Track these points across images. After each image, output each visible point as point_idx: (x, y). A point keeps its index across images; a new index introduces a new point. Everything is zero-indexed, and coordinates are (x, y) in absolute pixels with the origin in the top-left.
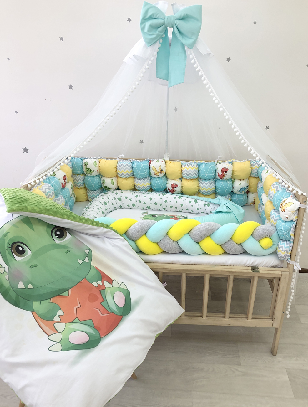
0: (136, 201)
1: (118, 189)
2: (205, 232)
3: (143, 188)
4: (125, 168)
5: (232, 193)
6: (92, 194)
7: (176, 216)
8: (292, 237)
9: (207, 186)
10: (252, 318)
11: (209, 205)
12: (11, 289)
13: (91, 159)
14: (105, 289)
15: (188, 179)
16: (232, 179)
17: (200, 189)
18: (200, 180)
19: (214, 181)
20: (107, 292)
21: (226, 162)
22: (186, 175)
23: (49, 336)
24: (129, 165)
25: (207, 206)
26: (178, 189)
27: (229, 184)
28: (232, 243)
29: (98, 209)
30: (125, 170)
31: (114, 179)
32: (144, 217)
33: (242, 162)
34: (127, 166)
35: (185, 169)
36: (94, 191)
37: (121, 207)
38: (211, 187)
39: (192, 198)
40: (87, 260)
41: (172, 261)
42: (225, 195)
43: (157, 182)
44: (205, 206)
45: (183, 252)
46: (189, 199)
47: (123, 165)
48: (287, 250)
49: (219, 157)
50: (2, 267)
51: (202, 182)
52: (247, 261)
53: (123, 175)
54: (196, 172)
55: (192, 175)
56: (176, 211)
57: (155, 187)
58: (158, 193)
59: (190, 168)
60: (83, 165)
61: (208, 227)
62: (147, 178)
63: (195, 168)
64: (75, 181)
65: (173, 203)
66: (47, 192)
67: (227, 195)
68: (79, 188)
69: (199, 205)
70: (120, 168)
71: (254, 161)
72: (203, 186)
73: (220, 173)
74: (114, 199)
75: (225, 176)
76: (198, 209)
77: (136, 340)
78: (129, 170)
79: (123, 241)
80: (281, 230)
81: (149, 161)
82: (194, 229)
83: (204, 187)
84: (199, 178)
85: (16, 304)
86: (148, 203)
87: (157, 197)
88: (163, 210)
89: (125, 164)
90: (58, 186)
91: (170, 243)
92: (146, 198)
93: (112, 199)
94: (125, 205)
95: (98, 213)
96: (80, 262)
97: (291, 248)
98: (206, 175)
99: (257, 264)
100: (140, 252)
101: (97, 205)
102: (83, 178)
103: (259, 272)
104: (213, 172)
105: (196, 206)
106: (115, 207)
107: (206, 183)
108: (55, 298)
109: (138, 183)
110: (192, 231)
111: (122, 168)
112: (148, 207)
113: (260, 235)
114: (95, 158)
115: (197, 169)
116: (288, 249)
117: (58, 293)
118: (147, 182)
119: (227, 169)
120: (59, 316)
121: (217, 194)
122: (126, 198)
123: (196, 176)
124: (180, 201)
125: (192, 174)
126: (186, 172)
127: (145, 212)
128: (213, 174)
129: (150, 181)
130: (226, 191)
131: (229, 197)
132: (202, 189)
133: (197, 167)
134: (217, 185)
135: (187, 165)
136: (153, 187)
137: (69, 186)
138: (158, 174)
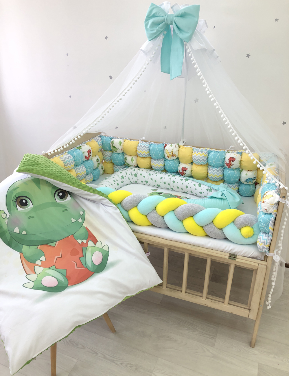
0: (149, 179)
1: (137, 167)
3: (157, 168)
4: (142, 149)
5: (240, 182)
6: (117, 169)
7: (180, 196)
8: (271, 230)
9: (214, 173)
11: (211, 190)
12: (8, 231)
13: (118, 139)
14: (87, 247)
15: (197, 164)
16: (240, 169)
17: (208, 174)
19: (222, 169)
20: (88, 250)
21: (235, 153)
22: (195, 160)
23: (27, 275)
24: (147, 147)
25: (209, 191)
26: (188, 172)
27: (236, 173)
29: (114, 181)
30: (142, 150)
31: (134, 158)
32: (151, 194)
34: (144, 147)
35: (195, 154)
36: (119, 166)
37: (136, 182)
38: (218, 174)
39: (197, 182)
40: (80, 220)
41: (157, 235)
42: (232, 184)
43: (170, 164)
44: (207, 191)
45: (168, 228)
46: (194, 183)
47: (142, 147)
48: (264, 242)
49: (231, 147)
50: (5, 213)
51: (210, 169)
52: (226, 247)
53: (141, 155)
54: (204, 159)
55: (201, 161)
56: (182, 192)
58: (169, 174)
59: (199, 154)
60: (111, 143)
62: (161, 160)
63: (204, 155)
64: (104, 156)
65: (180, 185)
66: (66, 160)
67: (234, 183)
68: (107, 162)
69: (202, 189)
70: (139, 148)
72: (211, 172)
73: (228, 162)
74: (131, 175)
75: (232, 165)
76: (201, 193)
77: (100, 295)
78: (146, 151)
79: (116, 209)
81: (165, 145)
82: (179, 208)
84: (208, 165)
85: (9, 244)
86: (159, 181)
87: (167, 177)
88: (171, 189)
89: (143, 145)
90: (80, 158)
91: (157, 217)
92: (157, 176)
93: (129, 175)
94: (139, 181)
95: (113, 184)
96: (73, 220)
97: (269, 241)
98: (214, 162)
99: (235, 252)
100: (130, 221)
101: (114, 178)
102: (110, 154)
104: (221, 160)
105: (199, 189)
106: (131, 182)
107: (214, 169)
108: (42, 246)
109: (153, 163)
110: (177, 209)
111: (141, 148)
112: (159, 186)
113: (241, 223)
114: (121, 138)
115: (206, 156)
117: (46, 243)
118: (161, 163)
119: (235, 159)
120: (41, 261)
121: (225, 181)
122: (141, 174)
123: (205, 162)
124: (186, 183)
125: (201, 160)
126: (195, 157)
127: (155, 189)
128: (221, 162)
129: (164, 163)
130: (232, 179)
131: (236, 185)
132: (210, 175)
133: (207, 153)
134: (224, 173)
135: (197, 151)
136: (166, 168)
137: (95, 159)
138: (170, 157)
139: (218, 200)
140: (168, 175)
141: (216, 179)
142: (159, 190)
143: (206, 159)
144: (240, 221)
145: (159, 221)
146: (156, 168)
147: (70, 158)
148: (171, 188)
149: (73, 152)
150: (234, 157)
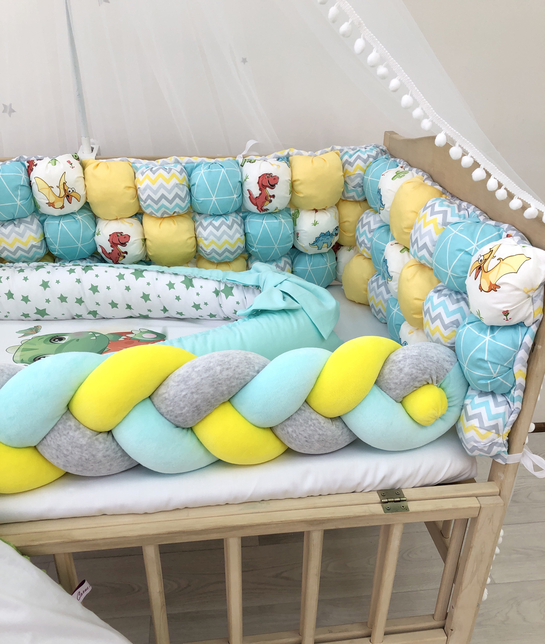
2: (208, 390)
3: (20, 253)
5: (295, 252)
7: (131, 333)
8: (520, 380)
9: (219, 234)
10: (386, 634)
11: (228, 291)
15: (159, 215)
16: (292, 210)
17: (201, 244)
18: (197, 217)
19: (239, 218)
21: (271, 159)
22: (149, 202)
25: (223, 295)
26: (133, 248)
27: (282, 224)
28: (312, 419)
32: (22, 347)
33: (316, 156)
35: (143, 181)
38: (231, 237)
39: (176, 274)
42: (274, 260)
43: (63, 231)
44: (217, 295)
45: (137, 469)
46: (166, 279)
49: (250, 143)
51: (205, 224)
52: (364, 474)
54: (180, 193)
55: (171, 202)
56: (131, 317)
57: (57, 247)
58: (69, 266)
59: (159, 180)
61: (219, 368)
62: (28, 219)
63: (177, 178)
65: (117, 293)
67: (280, 258)
69: (198, 294)
71: (352, 152)
72: (209, 235)
73: (256, 192)
75: (269, 199)
76: (197, 307)
80: (480, 363)
81: (27, 164)
82: (171, 382)
83: (212, 237)
84: (193, 212)
86: (39, 297)
87: (64, 278)
88: (91, 316)
91: (83, 441)
97: (513, 417)
98: (214, 199)
103: (407, 509)
104: (235, 188)
105: (189, 296)
107: (217, 224)
110: (162, 390)
112: (42, 313)
113: (406, 379)
115: (184, 183)
116: (500, 421)
118: (29, 233)
119: (276, 179)
121: (253, 258)
123: (183, 205)
124: (139, 285)
125: (170, 197)
126: (148, 192)
127: (31, 329)
128: (235, 196)
129: (40, 231)
130: (276, 246)
131: (286, 263)
132: (207, 246)
133: (184, 174)
134: (249, 230)
135: (151, 170)
136: (51, 247)
138: (58, 204)
139: (277, 318)
140: (69, 268)
141: (227, 254)
142: (49, 329)
143: (185, 192)
144: (402, 375)
145: (100, 455)
146: (14, 253)
148: (90, 313)
150: (271, 174)
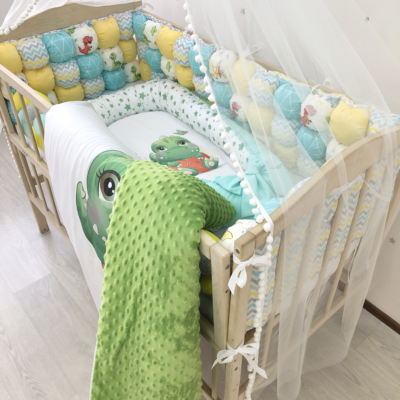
1: (176, 81)
7: (209, 158)
13: (155, 22)
17: (271, 129)
32: (166, 139)
33: (353, 107)
37: (165, 109)
68: (143, 61)
74: (158, 94)
75: (308, 121)
81: (215, 50)
86: (192, 118)
92: (191, 108)
94: (169, 109)
102: (145, 48)
106: (157, 106)
109: (195, 80)
112: (192, 126)
114: (160, 21)
122: (172, 98)
127: (183, 132)
128: (292, 111)
137: (107, 54)
147: (33, 48)
149: (51, 38)
150: (313, 107)
